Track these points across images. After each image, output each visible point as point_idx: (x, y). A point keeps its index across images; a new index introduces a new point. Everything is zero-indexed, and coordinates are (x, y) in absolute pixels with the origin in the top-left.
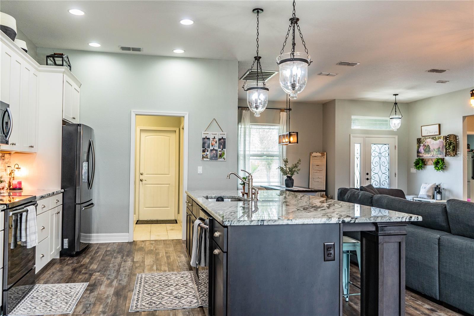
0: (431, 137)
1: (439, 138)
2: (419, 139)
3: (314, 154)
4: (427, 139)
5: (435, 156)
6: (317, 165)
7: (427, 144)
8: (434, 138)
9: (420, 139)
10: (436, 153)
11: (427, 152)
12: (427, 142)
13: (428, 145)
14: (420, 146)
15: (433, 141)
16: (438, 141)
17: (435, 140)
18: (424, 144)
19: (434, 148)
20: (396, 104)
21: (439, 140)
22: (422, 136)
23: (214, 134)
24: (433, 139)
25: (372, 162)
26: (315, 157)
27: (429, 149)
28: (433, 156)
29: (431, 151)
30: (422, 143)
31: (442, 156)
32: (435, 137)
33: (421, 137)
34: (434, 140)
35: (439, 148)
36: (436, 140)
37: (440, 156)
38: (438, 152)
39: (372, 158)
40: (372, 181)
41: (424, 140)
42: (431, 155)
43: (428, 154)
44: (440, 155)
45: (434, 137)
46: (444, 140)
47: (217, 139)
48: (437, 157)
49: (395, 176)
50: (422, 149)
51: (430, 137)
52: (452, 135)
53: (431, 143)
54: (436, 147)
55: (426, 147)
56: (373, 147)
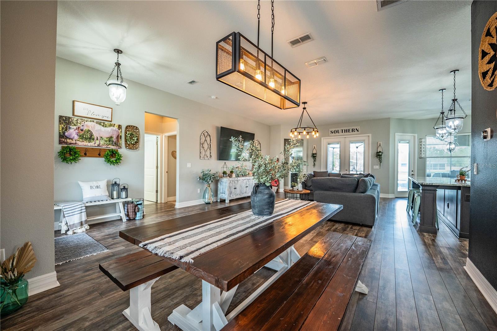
0: (95, 121)
1: (111, 125)
2: (66, 117)
4: (87, 121)
5: (103, 146)
7: (85, 128)
8: (102, 124)
9: (69, 118)
10: (106, 143)
11: (86, 139)
12: (87, 126)
13: (89, 131)
14: (70, 128)
15: (98, 127)
16: (109, 129)
17: (103, 126)
18: (79, 127)
19: (101, 136)
21: (112, 128)
22: (73, 115)
24: (100, 124)
27: (92, 135)
28: (99, 145)
29: (95, 139)
30: (75, 125)
31: (116, 147)
32: (104, 123)
33: (71, 115)
34: (101, 126)
35: (111, 137)
36: (106, 127)
37: (112, 147)
38: (110, 141)
41: (79, 122)
42: (95, 144)
43: (89, 142)
44: (114, 146)
45: (101, 122)
46: (119, 129)
48: (107, 147)
50: (72, 132)
51: (93, 120)
52: (132, 126)
53: (96, 129)
54: (106, 135)
55: (83, 132)
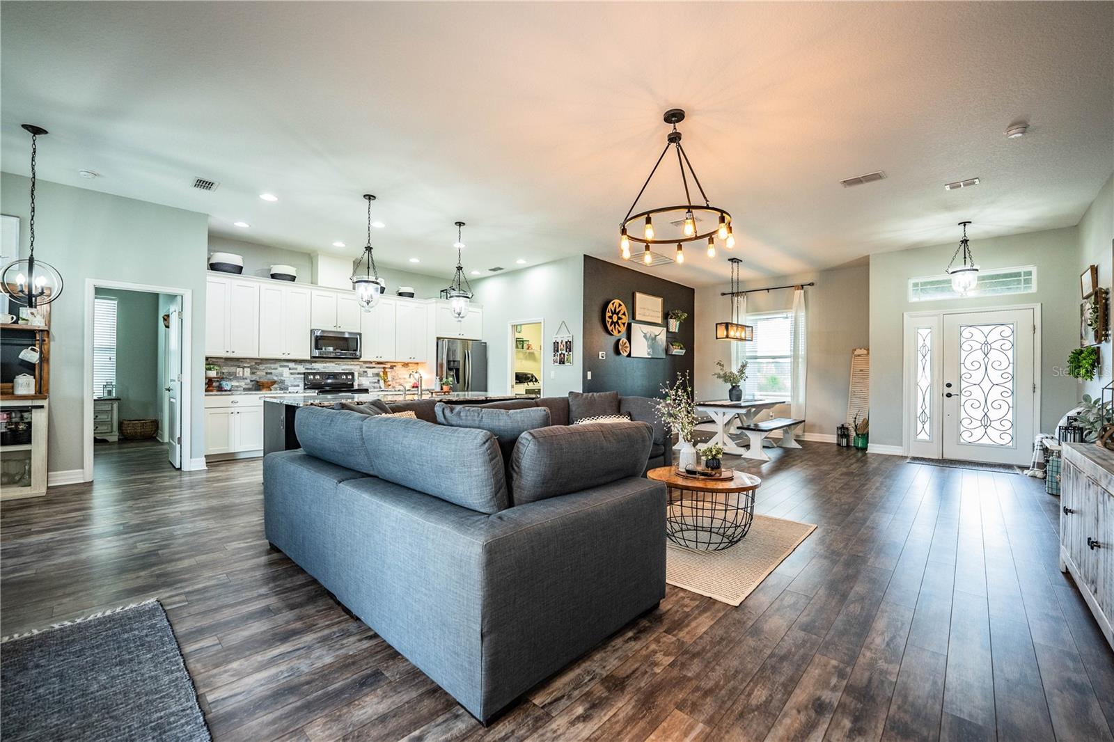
3: (858, 352)
6: (861, 370)
9: (1083, 305)
14: (1083, 321)
20: (965, 242)
22: (1083, 298)
23: (563, 337)
25: (962, 362)
26: (859, 356)
30: (1084, 315)
33: (1082, 301)
39: (964, 354)
40: (963, 399)
41: (1085, 308)
47: (564, 343)
49: (1034, 392)
56: (966, 333)
